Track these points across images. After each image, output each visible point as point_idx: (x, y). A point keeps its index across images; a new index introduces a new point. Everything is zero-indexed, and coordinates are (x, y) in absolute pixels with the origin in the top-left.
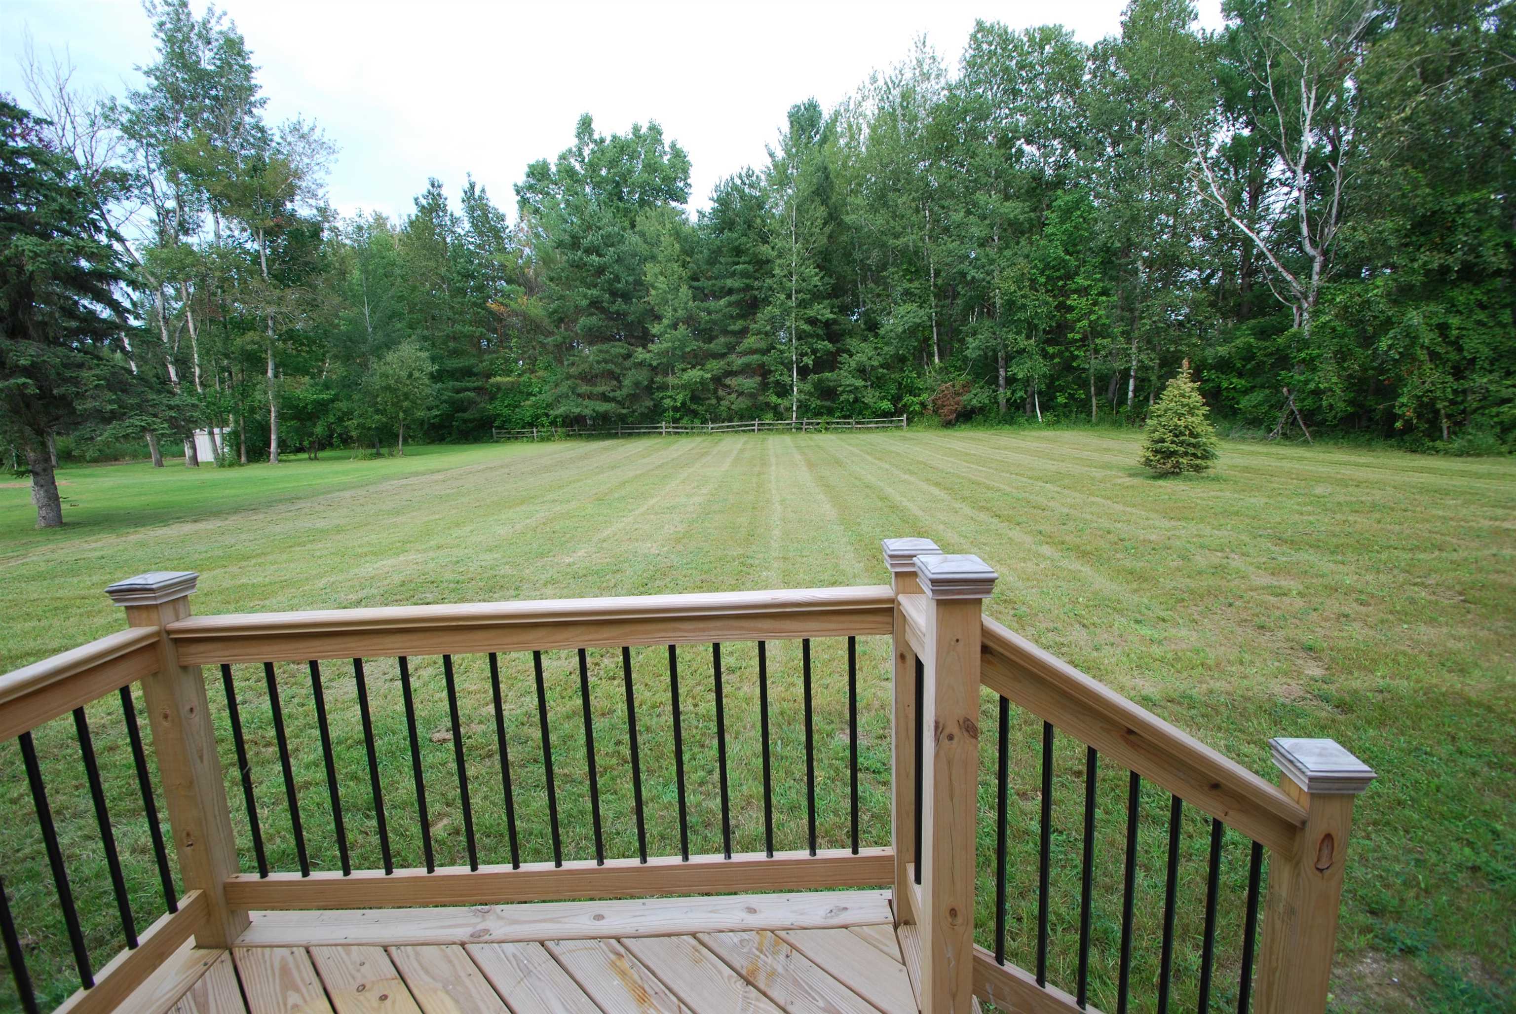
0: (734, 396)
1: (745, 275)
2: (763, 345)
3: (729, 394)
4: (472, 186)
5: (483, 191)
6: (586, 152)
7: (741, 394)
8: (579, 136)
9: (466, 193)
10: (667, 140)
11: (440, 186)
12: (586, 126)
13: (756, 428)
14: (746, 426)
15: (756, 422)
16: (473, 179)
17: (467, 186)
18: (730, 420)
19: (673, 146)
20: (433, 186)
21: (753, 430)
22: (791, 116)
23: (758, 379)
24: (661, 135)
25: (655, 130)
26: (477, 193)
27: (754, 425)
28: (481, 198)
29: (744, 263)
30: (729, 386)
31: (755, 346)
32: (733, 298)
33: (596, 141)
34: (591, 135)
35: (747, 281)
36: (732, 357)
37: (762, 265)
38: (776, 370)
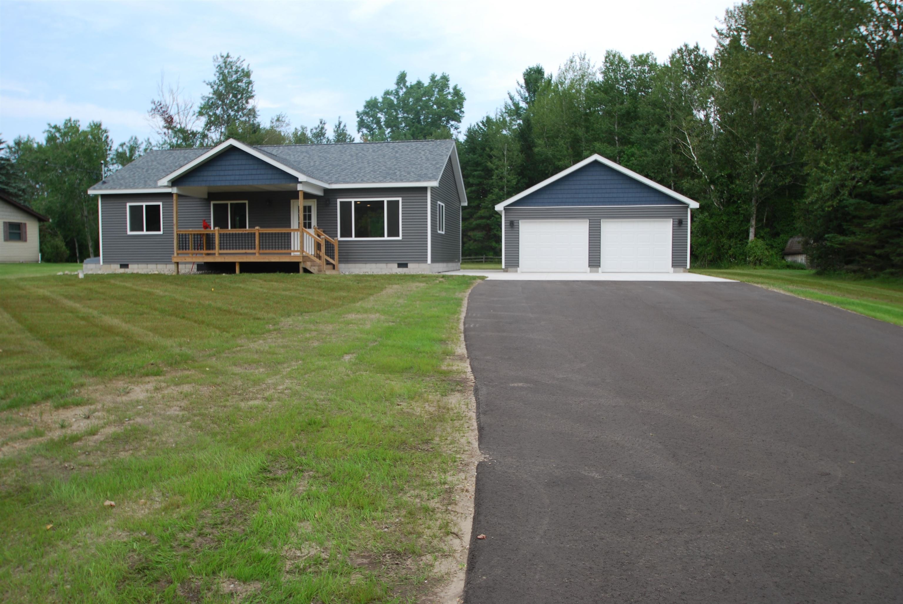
0: (472, 242)
1: (479, 177)
2: (487, 214)
3: (470, 240)
4: (340, 124)
5: (345, 126)
6: (401, 93)
7: (475, 240)
8: (398, 84)
9: (336, 127)
10: (451, 85)
11: (324, 124)
12: (402, 78)
13: (483, 260)
14: (479, 259)
15: (484, 257)
16: (341, 120)
17: (337, 123)
18: (470, 255)
19: (455, 88)
20: (321, 123)
21: (482, 262)
22: (525, 75)
23: (484, 233)
24: (448, 81)
25: (445, 79)
26: (342, 126)
27: (482, 258)
28: (343, 130)
29: (480, 171)
30: (470, 236)
31: (483, 215)
32: (474, 188)
33: (407, 87)
34: (404, 84)
35: (481, 180)
36: (472, 220)
37: (489, 173)
38: (494, 228)
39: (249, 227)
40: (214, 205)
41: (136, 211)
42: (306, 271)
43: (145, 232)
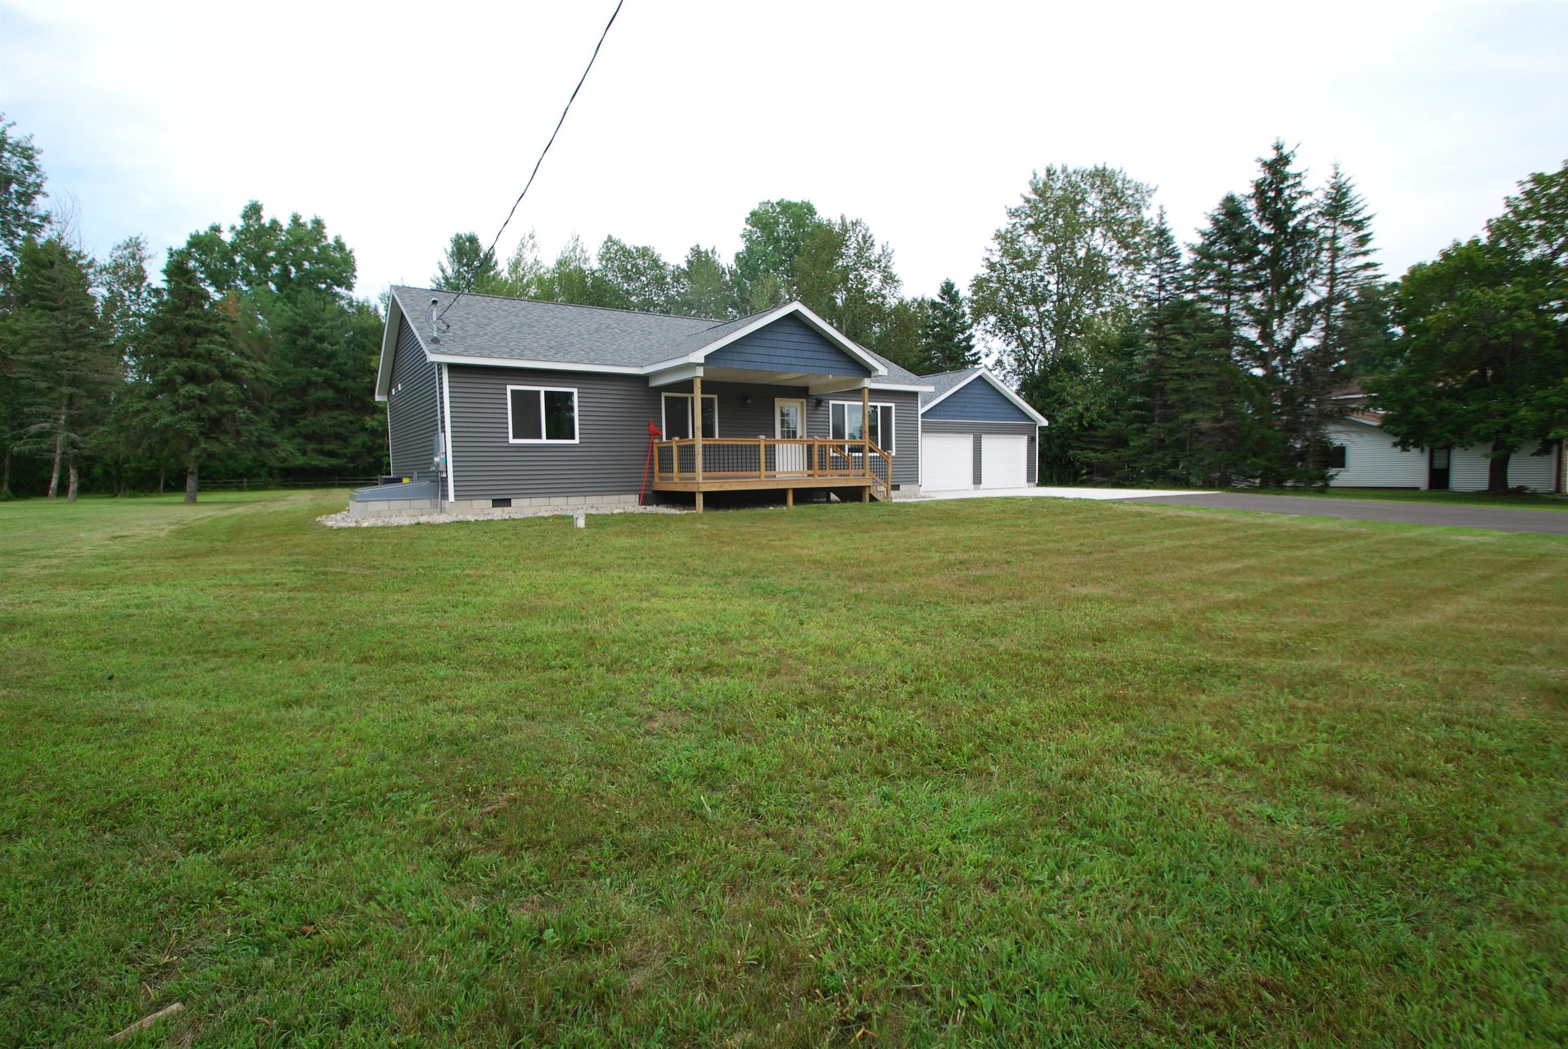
39: (720, 436)
40: (666, 398)
41: (524, 402)
42: (873, 499)
43: (544, 441)
